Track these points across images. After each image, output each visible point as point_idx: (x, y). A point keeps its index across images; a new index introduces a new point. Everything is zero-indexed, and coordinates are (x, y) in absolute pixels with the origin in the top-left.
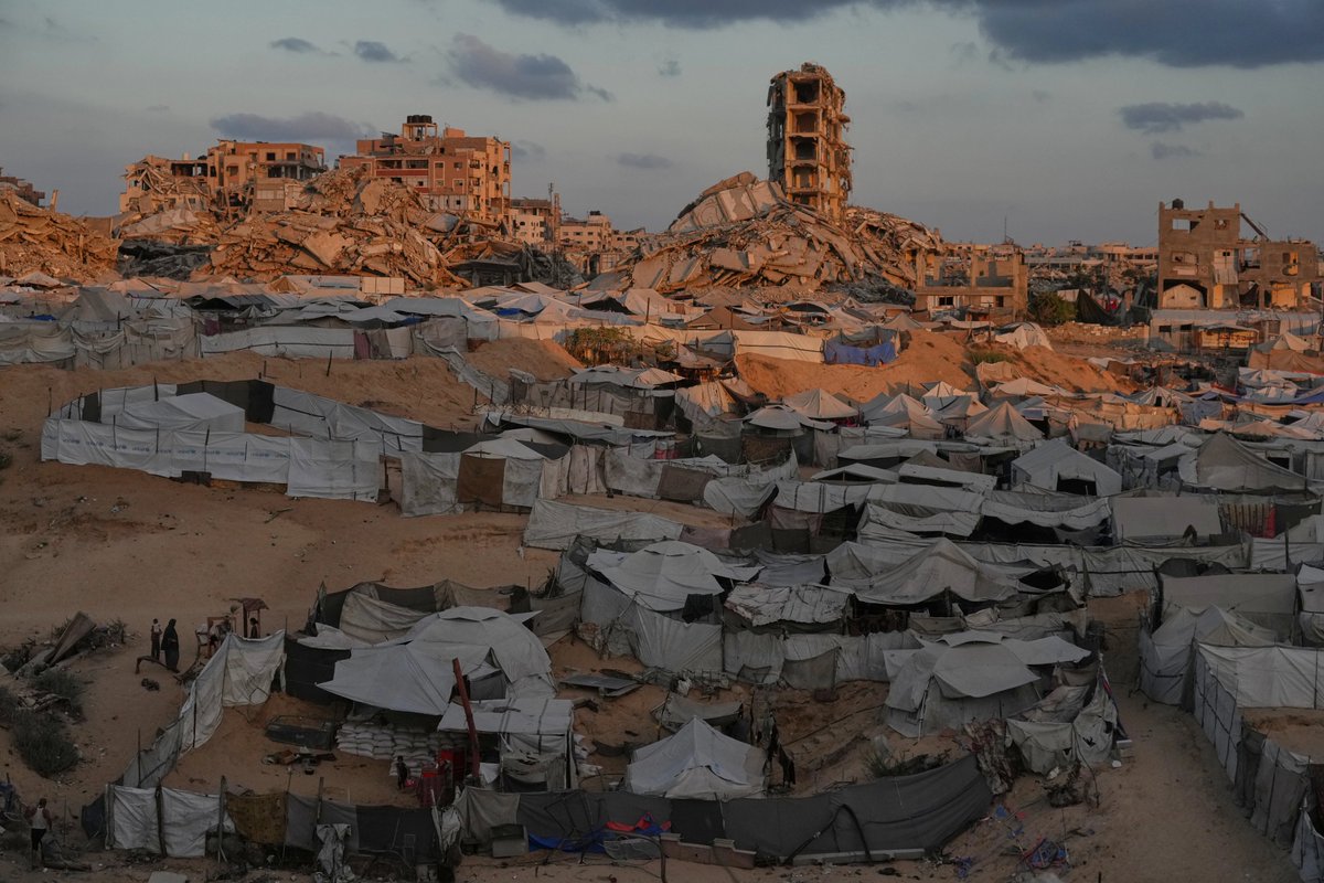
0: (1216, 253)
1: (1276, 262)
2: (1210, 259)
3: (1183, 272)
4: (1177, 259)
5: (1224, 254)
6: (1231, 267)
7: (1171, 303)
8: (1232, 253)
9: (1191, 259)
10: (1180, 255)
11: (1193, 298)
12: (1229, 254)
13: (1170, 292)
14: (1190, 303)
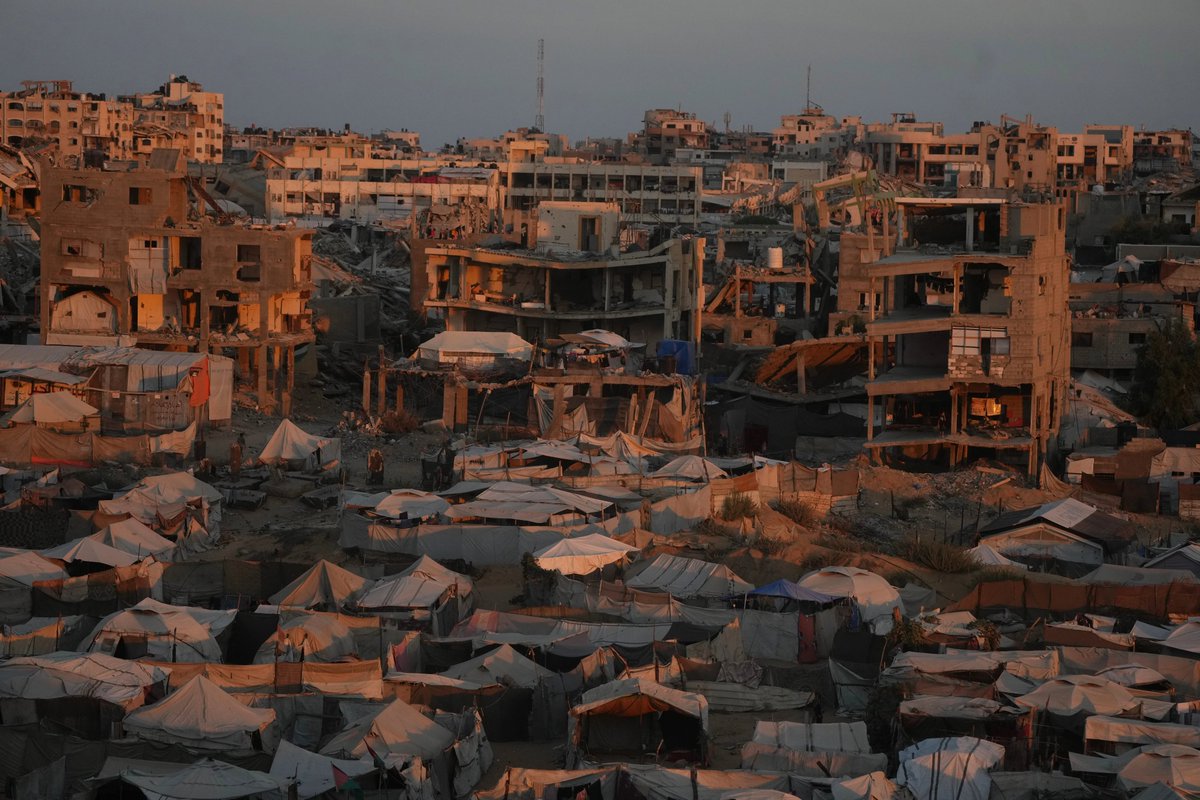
0: (132, 243)
1: (226, 260)
2: (121, 253)
3: (81, 272)
4: (71, 250)
5: (147, 244)
6: (159, 265)
7: (66, 323)
8: (160, 243)
9: (93, 251)
10: (75, 244)
11: (102, 315)
12: (154, 244)
13: (63, 306)
14: (97, 324)
